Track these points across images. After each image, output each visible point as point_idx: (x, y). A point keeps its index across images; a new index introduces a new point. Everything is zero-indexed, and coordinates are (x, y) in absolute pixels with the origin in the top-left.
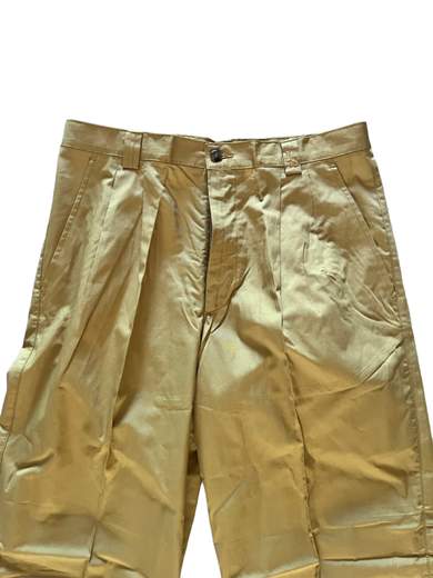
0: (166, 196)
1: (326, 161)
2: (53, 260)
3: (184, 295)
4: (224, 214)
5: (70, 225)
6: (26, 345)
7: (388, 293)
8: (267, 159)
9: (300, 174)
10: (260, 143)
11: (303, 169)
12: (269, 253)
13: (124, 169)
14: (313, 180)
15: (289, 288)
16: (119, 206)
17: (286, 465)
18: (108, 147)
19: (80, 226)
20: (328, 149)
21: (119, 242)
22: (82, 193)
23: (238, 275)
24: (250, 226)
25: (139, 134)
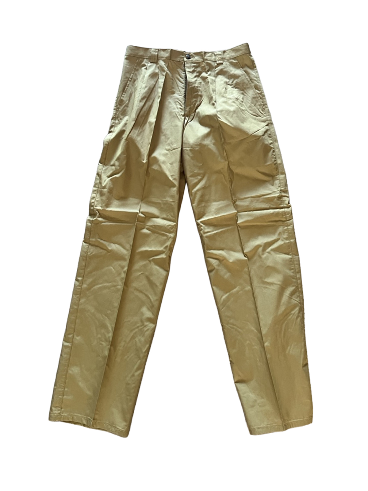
0: (168, 72)
1: (233, 59)
2: (122, 98)
3: (176, 109)
4: (192, 77)
5: (129, 85)
6: (110, 132)
7: (261, 106)
8: (209, 58)
9: (222, 64)
10: (205, 53)
11: (224, 62)
12: (211, 90)
13: (151, 63)
14: (229, 66)
15: (220, 102)
16: (149, 76)
17: (222, 173)
18: (144, 55)
19: (133, 85)
20: (233, 54)
21: (150, 88)
22: (133, 73)
23: (199, 101)
24: (203, 83)
25: (157, 49)
